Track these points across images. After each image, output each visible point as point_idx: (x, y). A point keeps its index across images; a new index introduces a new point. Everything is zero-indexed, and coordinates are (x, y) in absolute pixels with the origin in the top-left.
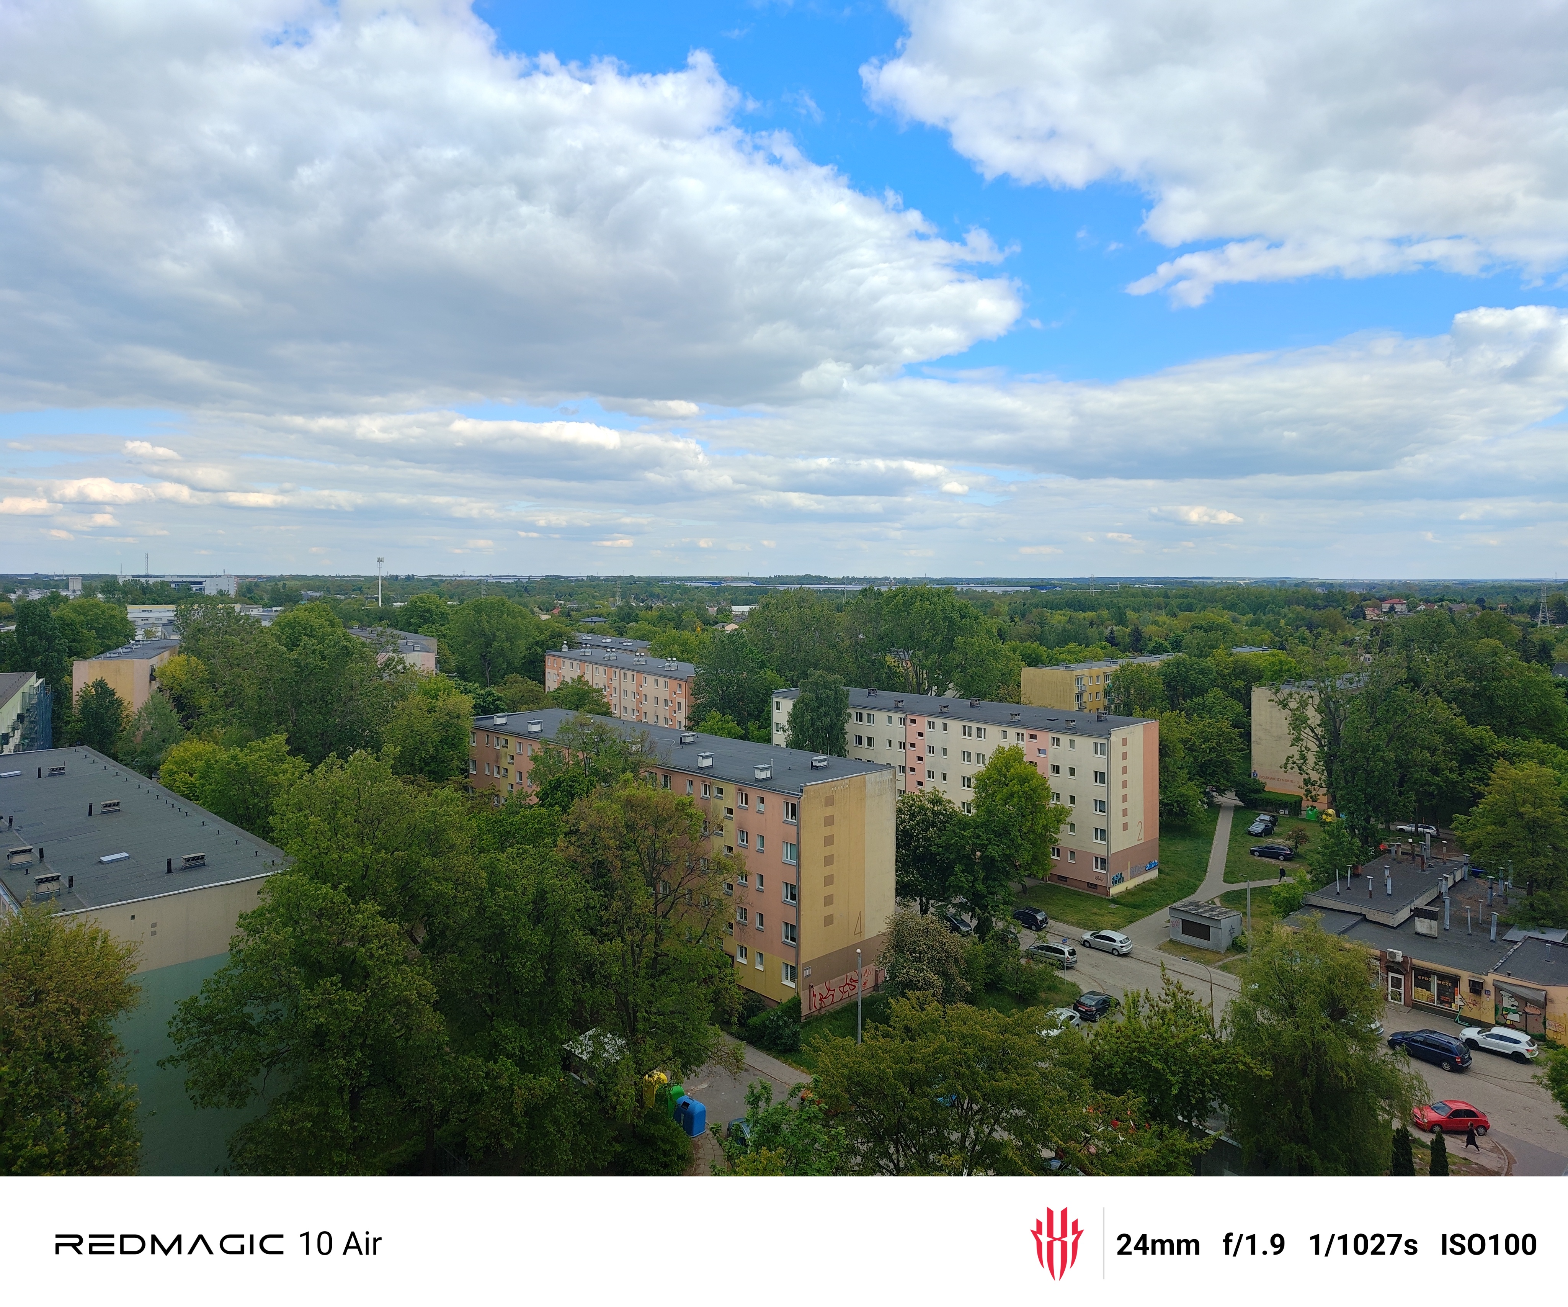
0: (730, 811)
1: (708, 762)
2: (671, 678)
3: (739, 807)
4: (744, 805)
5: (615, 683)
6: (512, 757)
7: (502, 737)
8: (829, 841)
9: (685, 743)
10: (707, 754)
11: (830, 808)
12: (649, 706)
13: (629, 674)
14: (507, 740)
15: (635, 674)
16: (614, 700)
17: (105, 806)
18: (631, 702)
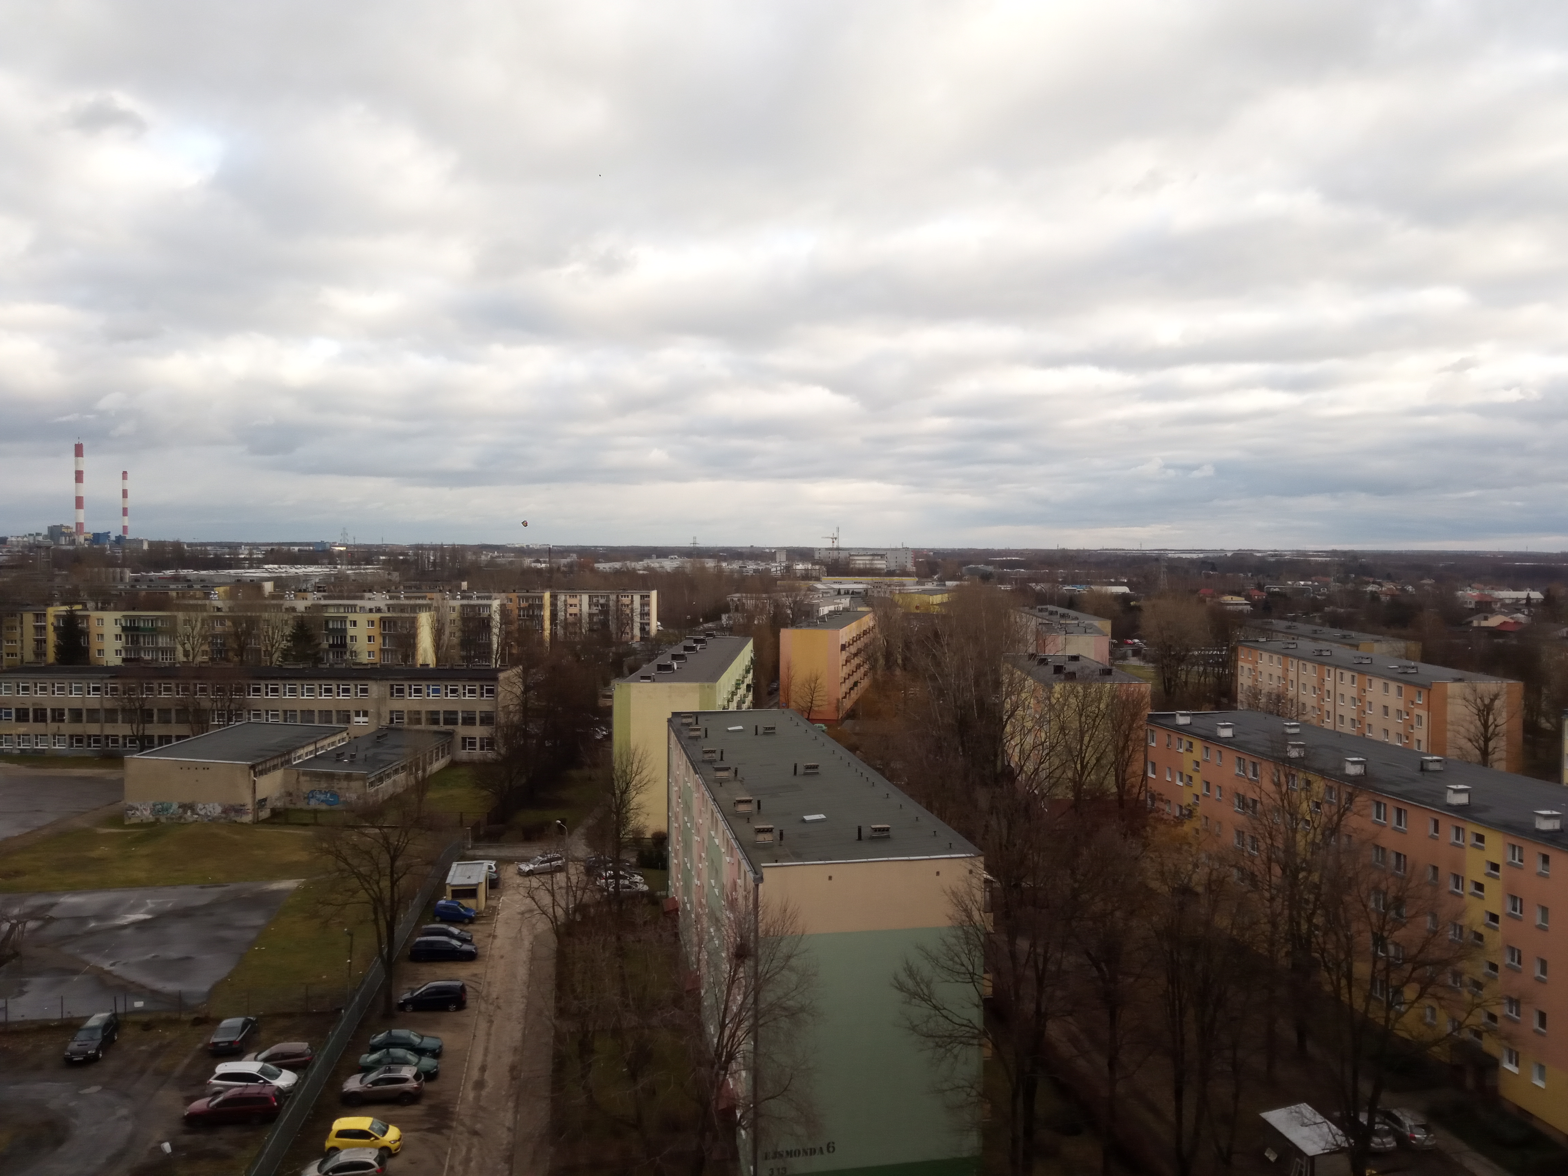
0: (1495, 867)
1: (1463, 799)
2: (1407, 683)
3: (1510, 864)
4: (1516, 861)
5: (1329, 684)
6: (1197, 763)
7: (1185, 739)
9: (1428, 771)
10: (1461, 787)
12: (1374, 716)
13: (1348, 675)
14: (1191, 744)
15: (1356, 674)
16: (1328, 706)
17: (808, 767)
18: (1348, 710)
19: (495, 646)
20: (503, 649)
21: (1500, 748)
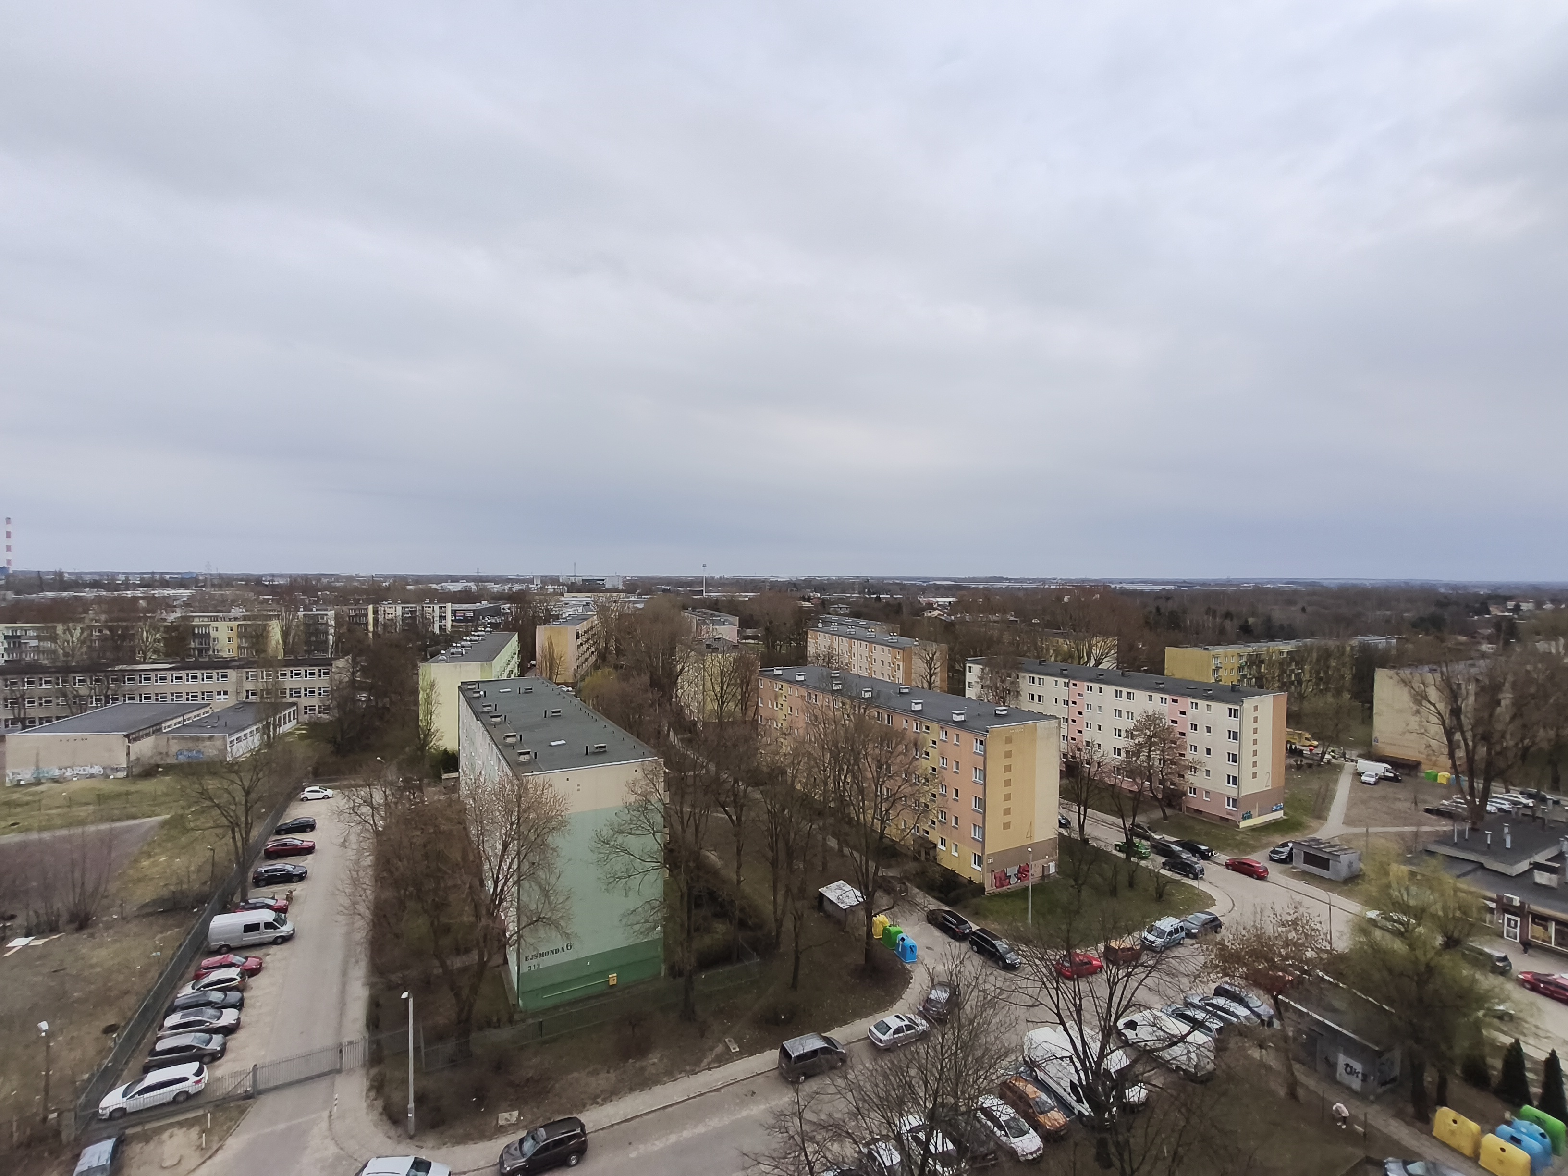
0: (934, 742)
1: (919, 707)
2: (892, 647)
3: (941, 740)
4: (944, 739)
5: (854, 650)
6: (786, 696)
8: (1008, 769)
9: (903, 693)
10: (918, 701)
11: (1009, 745)
12: (877, 666)
13: (864, 643)
14: (782, 686)
15: (867, 643)
16: (854, 660)
17: (554, 712)
18: (864, 663)
19: (331, 643)
20: (337, 646)
21: (937, 680)
